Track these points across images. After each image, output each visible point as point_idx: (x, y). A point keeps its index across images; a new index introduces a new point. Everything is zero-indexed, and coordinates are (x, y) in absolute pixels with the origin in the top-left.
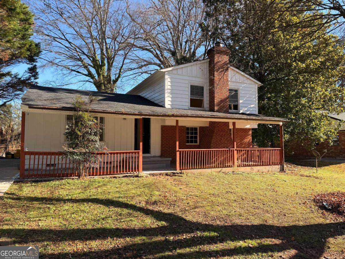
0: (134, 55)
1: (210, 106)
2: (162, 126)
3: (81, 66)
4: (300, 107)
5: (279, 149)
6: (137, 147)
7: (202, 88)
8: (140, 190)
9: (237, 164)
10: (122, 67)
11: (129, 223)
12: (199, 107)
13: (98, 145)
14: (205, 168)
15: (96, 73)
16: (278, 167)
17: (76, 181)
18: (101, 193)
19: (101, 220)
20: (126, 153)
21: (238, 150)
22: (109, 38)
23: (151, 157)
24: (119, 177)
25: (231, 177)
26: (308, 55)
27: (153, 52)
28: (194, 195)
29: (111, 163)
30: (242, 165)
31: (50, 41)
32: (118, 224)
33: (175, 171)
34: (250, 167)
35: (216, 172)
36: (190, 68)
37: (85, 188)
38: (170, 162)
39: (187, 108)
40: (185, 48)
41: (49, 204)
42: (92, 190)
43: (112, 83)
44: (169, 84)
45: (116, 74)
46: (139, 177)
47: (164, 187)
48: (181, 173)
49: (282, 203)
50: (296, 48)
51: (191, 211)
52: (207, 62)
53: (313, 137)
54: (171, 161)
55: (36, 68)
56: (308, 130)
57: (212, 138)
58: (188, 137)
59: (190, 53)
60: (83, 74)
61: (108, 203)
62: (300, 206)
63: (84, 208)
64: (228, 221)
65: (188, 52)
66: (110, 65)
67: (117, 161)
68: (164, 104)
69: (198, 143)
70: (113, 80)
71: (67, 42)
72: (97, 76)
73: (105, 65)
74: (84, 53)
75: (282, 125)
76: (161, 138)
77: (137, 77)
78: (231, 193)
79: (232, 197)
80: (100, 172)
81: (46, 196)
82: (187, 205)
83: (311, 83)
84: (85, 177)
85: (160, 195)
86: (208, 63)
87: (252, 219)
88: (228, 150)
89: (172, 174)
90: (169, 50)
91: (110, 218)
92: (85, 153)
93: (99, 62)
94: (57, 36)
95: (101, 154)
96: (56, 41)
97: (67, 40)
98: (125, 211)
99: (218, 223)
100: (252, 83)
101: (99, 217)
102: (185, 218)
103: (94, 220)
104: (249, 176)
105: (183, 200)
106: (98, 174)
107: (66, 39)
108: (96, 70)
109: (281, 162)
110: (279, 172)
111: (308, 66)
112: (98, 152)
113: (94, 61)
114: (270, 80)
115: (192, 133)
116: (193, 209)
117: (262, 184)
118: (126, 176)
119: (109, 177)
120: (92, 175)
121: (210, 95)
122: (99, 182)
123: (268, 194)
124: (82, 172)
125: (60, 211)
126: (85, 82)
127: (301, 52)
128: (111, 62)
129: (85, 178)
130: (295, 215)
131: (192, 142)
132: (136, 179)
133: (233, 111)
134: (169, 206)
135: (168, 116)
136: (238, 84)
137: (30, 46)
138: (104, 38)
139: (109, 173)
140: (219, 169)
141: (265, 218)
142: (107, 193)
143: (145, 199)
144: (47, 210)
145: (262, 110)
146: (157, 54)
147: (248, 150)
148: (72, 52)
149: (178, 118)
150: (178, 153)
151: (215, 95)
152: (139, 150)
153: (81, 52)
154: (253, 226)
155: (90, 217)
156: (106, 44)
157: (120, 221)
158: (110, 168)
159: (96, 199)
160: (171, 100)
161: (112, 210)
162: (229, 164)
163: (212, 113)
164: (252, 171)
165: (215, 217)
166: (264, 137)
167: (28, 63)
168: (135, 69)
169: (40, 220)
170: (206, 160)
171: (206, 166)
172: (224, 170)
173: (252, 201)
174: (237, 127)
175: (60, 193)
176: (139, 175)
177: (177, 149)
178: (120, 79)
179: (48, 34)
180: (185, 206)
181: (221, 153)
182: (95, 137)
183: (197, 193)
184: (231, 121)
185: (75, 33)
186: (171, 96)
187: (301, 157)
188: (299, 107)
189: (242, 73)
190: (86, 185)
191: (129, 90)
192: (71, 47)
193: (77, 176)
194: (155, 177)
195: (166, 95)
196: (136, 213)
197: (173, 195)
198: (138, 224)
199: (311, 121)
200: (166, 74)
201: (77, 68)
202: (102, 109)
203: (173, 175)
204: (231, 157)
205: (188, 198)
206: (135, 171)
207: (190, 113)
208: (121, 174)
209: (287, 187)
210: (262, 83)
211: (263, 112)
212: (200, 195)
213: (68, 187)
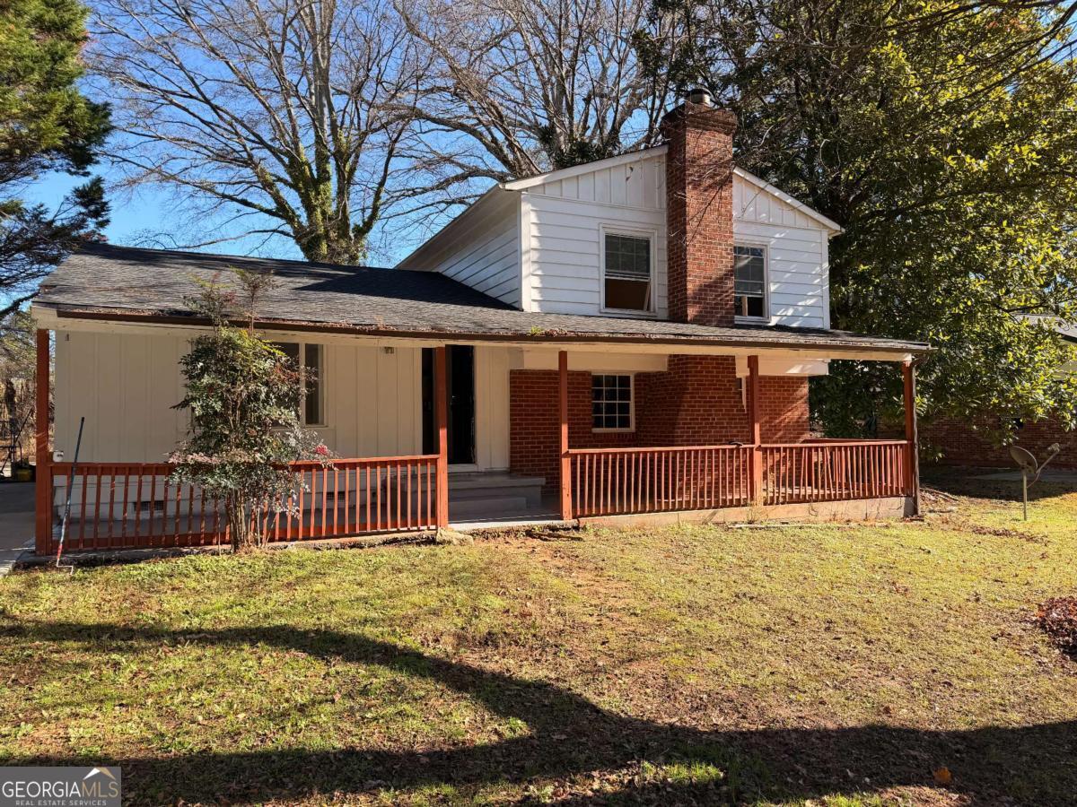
0: (421, 147)
1: (670, 303)
2: (512, 372)
3: (251, 184)
4: (969, 303)
5: (901, 445)
6: (430, 445)
7: (644, 245)
8: (440, 590)
9: (764, 494)
10: (382, 184)
11: (393, 726)
12: (636, 308)
13: (296, 437)
14: (658, 511)
15: (300, 205)
16: (897, 504)
17: (225, 561)
18: (305, 604)
19: (295, 715)
20: (394, 463)
21: (765, 450)
22: (341, 93)
23: (479, 474)
24: (372, 546)
25: (744, 538)
26: (995, 130)
27: (481, 134)
28: (624, 609)
29: (342, 494)
30: (781, 500)
31: (154, 105)
32: (355, 730)
33: (555, 523)
34: (806, 505)
35: (694, 523)
36: (606, 175)
37: (251, 587)
38: (539, 489)
39: (593, 310)
40: (586, 121)
41: (119, 650)
42: (274, 596)
43: (352, 235)
44: (535, 231)
45: (363, 210)
46: (439, 543)
47: (521, 577)
48: (577, 528)
49: (931, 636)
50: (954, 108)
51: (617, 672)
52: (660, 156)
53: (1009, 401)
54: (543, 487)
55: (100, 191)
56: (992, 380)
57: (678, 411)
58: (597, 409)
59: (601, 133)
60: (262, 210)
61: (324, 644)
62: (996, 648)
63: (238, 663)
64: (753, 713)
65: (594, 132)
66: (346, 181)
67: (363, 490)
68: (519, 301)
69: (632, 428)
70: (357, 226)
71: (207, 107)
72: (305, 215)
73: (329, 179)
74: (261, 142)
75: (912, 364)
76: (511, 410)
77: (432, 217)
78: (751, 598)
79: (755, 615)
80: (307, 529)
81: (112, 618)
82: (600, 648)
83: (1005, 223)
84: (253, 548)
85: (507, 611)
86: (664, 159)
87: (834, 700)
88: (732, 450)
89: (549, 531)
90: (534, 127)
91: (328, 707)
92: (252, 467)
93: (311, 170)
94: (175, 89)
95: (309, 468)
96: (171, 103)
97: (207, 101)
98: (384, 675)
99: (717, 719)
100: (811, 225)
101: (287, 701)
102: (594, 699)
103: (271, 716)
104: (803, 535)
105: (585, 628)
106: (300, 537)
107: (204, 97)
108: (301, 195)
109: (908, 487)
110: (903, 519)
111: (996, 166)
112: (299, 463)
113: (295, 165)
114: (866, 218)
115: (611, 395)
116: (622, 662)
117: (853, 562)
118: (395, 541)
119: (338, 546)
120: (281, 540)
121: (670, 267)
122: (301, 565)
123: (881, 599)
124: (244, 528)
125: (153, 675)
126: (266, 235)
127: (972, 119)
128: (347, 168)
129: (256, 551)
130: (985, 683)
131: (610, 423)
132: (425, 549)
133: (748, 319)
134: (539, 651)
135: (533, 338)
136: (763, 231)
137: (70, 109)
138: (323, 92)
139: (335, 533)
140: (706, 513)
141: (884, 698)
142: (326, 606)
143: (456, 625)
144: (108, 672)
145: (844, 314)
146: (494, 140)
147: (801, 448)
148: (223, 140)
149: (565, 347)
150: (566, 464)
151: (690, 267)
152: (438, 452)
153: (252, 137)
154: (843, 732)
155: (255, 702)
156: (331, 110)
157: (363, 718)
158: (341, 511)
159: (283, 628)
160: (540, 286)
161: (338, 673)
162: (736, 497)
163: (680, 325)
164: (812, 518)
165: (705, 696)
166: (848, 405)
167: (73, 170)
168: (425, 190)
169: (76, 715)
170: (659, 482)
171: (659, 503)
172: (722, 514)
173: (828, 629)
174: (764, 370)
175: (166, 606)
176: (438, 538)
177: (565, 448)
178: (377, 226)
179: (144, 82)
180: (596, 651)
181: (710, 457)
182: (286, 411)
183: (633, 602)
184: (741, 354)
185: (232, 77)
186: (539, 272)
187: (964, 466)
188: (966, 303)
189: (777, 193)
190: (258, 574)
191: (403, 258)
192: (221, 123)
193: (228, 543)
194: (492, 544)
195: (527, 269)
196: (420, 686)
197: (552, 609)
198: (427, 728)
199: (1001, 349)
200: (525, 200)
201: (241, 190)
202: (309, 317)
203: (549, 535)
204: (745, 470)
205: (605, 620)
206: (425, 523)
207: (603, 326)
208: (378, 533)
209: (939, 575)
210: (842, 224)
211: (843, 322)
212: (645, 607)
213: (194, 584)
